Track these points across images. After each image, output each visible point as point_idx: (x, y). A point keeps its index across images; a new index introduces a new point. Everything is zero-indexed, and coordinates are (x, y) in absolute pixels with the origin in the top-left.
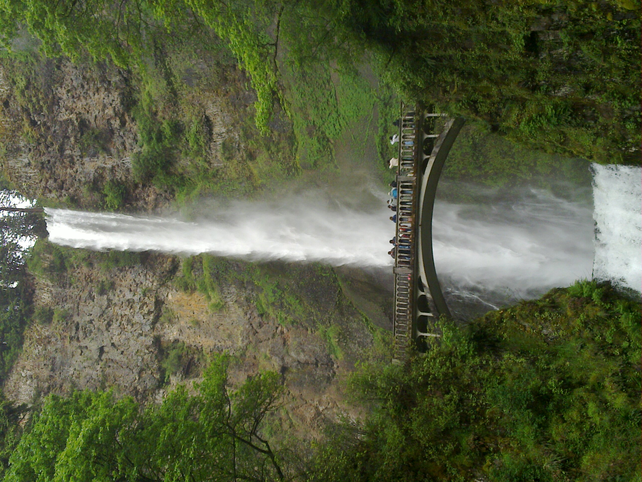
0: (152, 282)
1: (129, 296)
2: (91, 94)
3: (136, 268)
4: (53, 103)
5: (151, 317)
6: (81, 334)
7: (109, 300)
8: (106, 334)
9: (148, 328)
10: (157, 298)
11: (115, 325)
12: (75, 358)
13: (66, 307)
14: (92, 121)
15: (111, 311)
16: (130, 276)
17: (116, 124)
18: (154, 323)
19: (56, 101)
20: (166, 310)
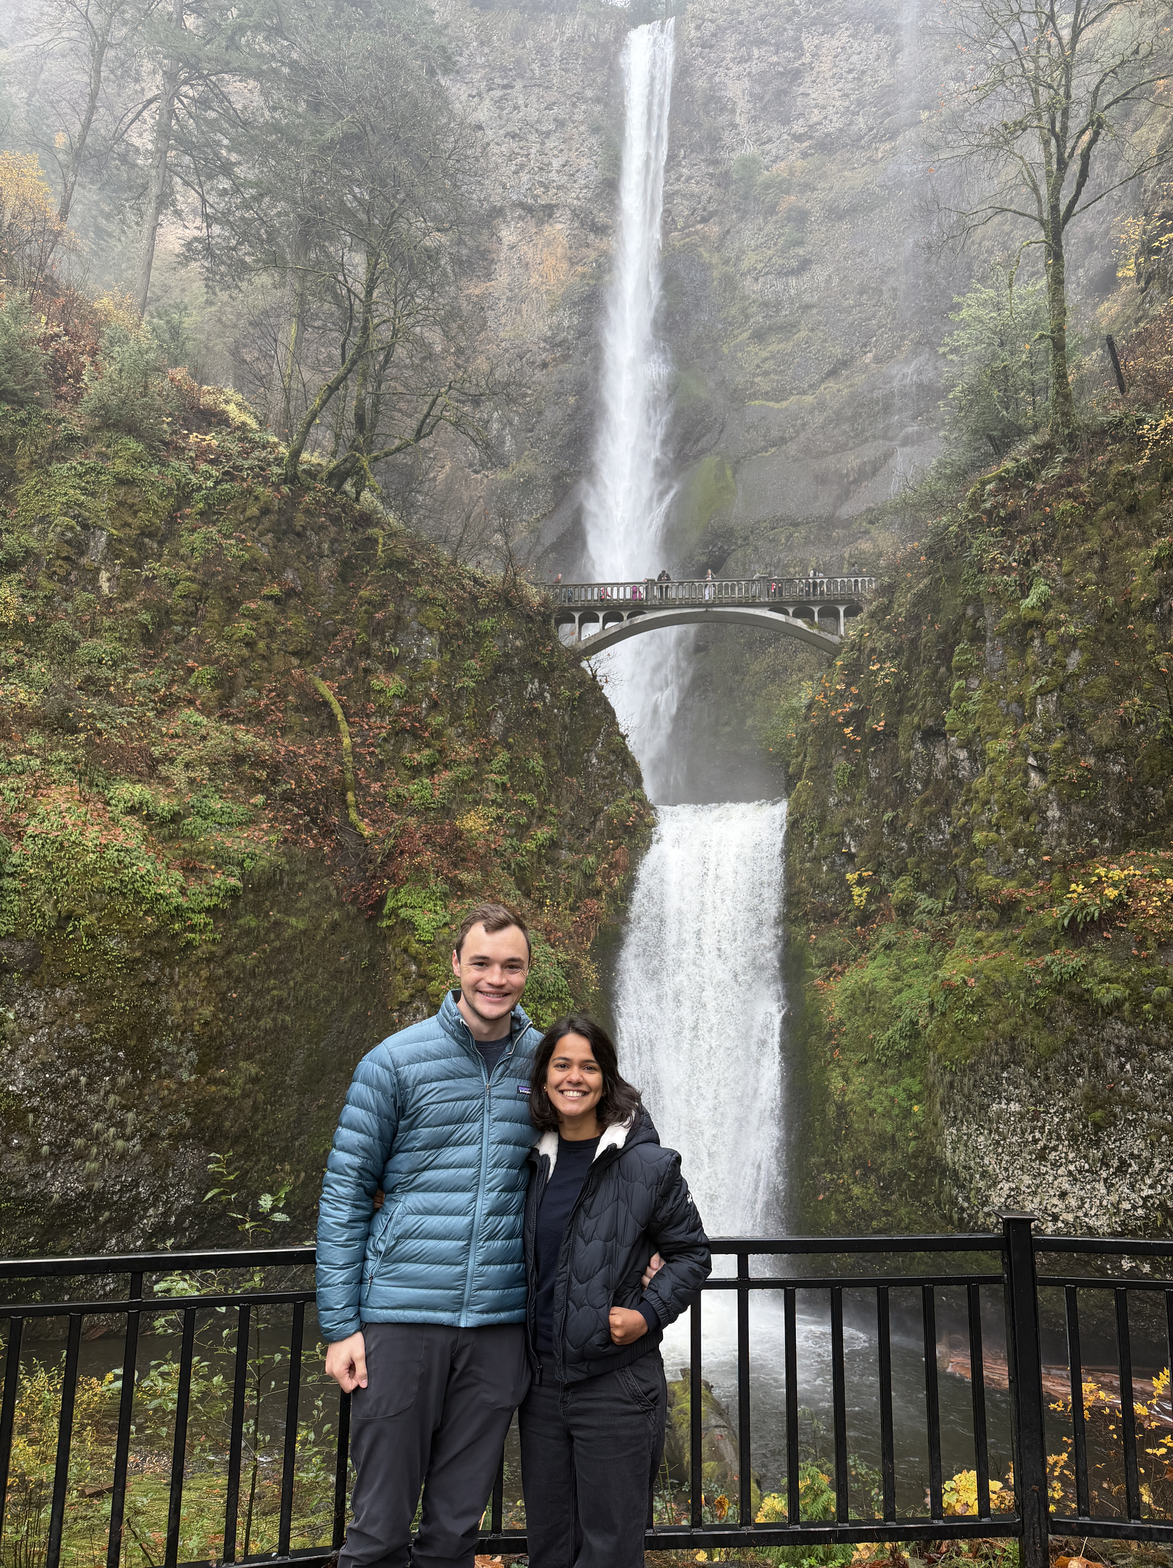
0: (578, 199)
1: (556, 164)
2: (840, 85)
3: (596, 172)
4: (826, 25)
5: (530, 201)
6: (498, 93)
7: (548, 134)
8: (502, 132)
9: (514, 197)
10: (556, 206)
11: (514, 145)
12: (464, 88)
13: (535, 66)
14: (801, 90)
15: (533, 137)
16: (584, 162)
17: (798, 127)
18: (521, 205)
19: (829, 29)
20: (540, 222)
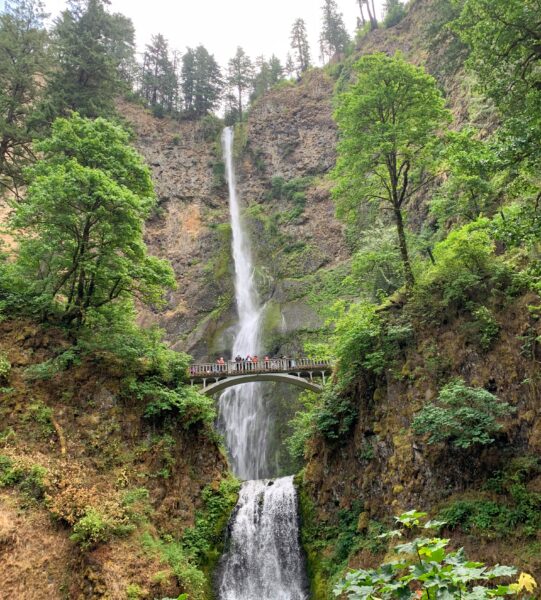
0: (204, 194)
1: (193, 180)
2: (316, 149)
5: (182, 195)
7: (189, 168)
8: (168, 167)
9: (174, 193)
10: (194, 197)
11: (174, 172)
12: (151, 149)
13: (183, 141)
14: (299, 150)
15: (183, 169)
16: (206, 179)
17: (300, 165)
18: (177, 196)
19: (310, 127)
20: (186, 204)
